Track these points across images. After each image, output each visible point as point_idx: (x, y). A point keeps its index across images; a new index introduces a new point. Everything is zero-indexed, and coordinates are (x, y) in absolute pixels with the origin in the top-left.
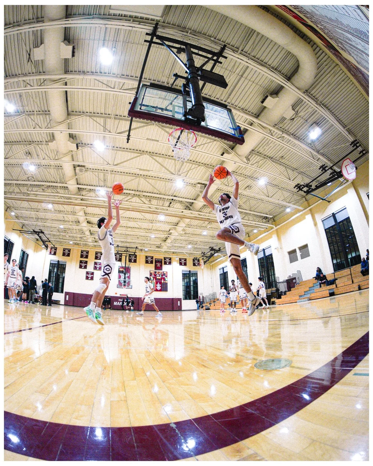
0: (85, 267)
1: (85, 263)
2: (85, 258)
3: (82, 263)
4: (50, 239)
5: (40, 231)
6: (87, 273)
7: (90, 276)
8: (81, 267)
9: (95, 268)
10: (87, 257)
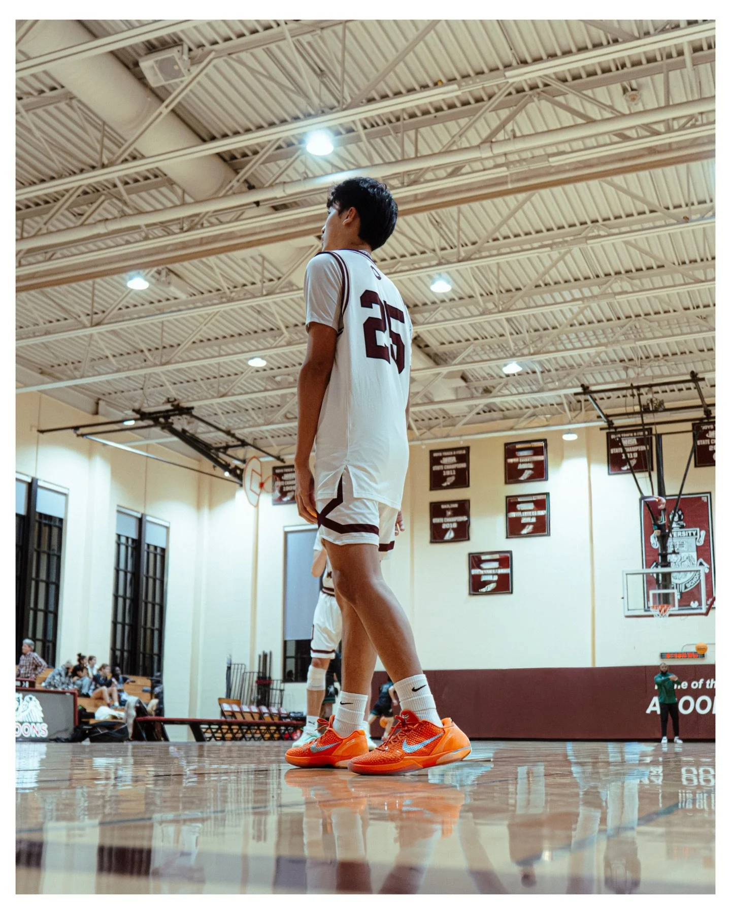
0: (462, 533)
1: (456, 512)
2: (453, 486)
3: (442, 514)
4: (238, 433)
5: (169, 407)
6: (476, 560)
7: (490, 572)
8: (437, 535)
9: (514, 528)
10: (462, 479)
